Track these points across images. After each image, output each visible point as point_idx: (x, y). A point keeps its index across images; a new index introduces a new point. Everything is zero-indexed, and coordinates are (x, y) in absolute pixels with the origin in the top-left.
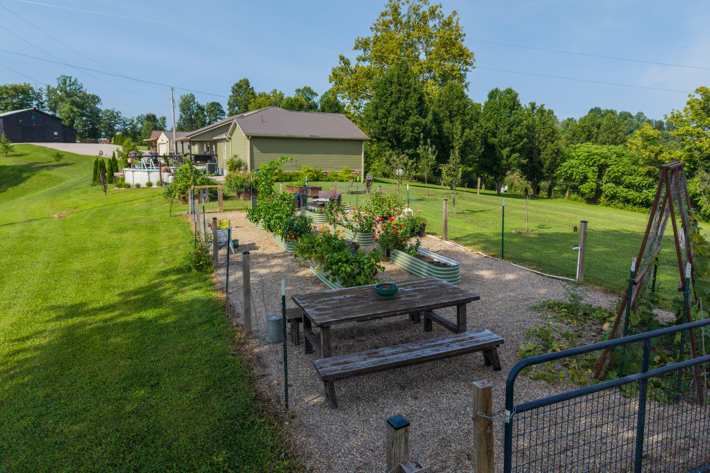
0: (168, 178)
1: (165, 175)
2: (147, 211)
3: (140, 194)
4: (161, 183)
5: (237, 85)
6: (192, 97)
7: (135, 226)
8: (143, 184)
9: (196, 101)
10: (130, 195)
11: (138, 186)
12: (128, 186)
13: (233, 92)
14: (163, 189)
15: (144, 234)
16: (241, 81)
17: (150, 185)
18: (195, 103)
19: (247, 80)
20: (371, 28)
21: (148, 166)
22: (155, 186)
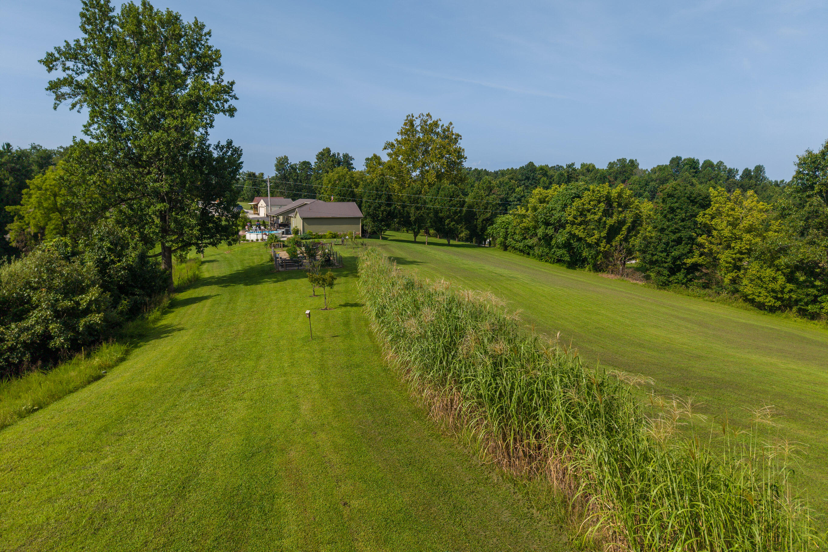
0: (265, 237)
1: (264, 236)
2: (259, 251)
3: (255, 245)
4: (263, 239)
5: (320, 153)
6: (286, 158)
7: (256, 255)
8: (255, 240)
9: (289, 162)
10: (251, 245)
11: (252, 241)
12: (248, 241)
13: (318, 159)
14: (263, 243)
15: (259, 257)
16: (324, 150)
17: (257, 240)
18: (288, 163)
19: (329, 149)
20: (398, 133)
21: (256, 230)
22: (260, 241)
